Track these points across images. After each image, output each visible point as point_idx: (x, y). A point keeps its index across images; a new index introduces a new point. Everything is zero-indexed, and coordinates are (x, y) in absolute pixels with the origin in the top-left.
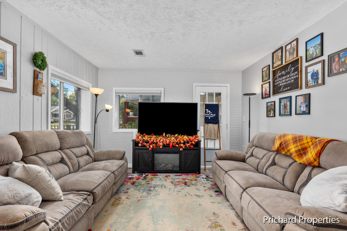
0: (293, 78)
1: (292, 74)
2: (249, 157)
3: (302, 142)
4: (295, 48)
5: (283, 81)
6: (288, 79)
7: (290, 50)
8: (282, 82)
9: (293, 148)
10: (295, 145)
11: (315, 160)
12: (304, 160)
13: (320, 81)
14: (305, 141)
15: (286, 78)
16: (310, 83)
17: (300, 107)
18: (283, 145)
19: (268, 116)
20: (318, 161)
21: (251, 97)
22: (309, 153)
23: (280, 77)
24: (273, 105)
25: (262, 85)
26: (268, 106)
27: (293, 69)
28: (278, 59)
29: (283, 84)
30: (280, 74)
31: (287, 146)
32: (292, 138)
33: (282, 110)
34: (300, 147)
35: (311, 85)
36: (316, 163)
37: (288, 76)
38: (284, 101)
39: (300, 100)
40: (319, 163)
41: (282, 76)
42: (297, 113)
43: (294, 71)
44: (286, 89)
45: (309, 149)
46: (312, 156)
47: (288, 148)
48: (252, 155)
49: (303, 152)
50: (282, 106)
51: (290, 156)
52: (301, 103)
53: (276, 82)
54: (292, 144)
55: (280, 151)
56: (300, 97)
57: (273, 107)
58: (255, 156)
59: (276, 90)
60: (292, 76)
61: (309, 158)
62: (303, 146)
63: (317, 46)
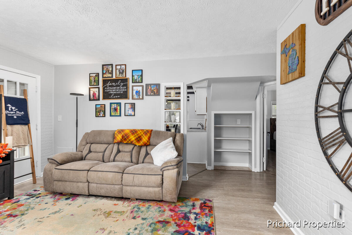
0: (122, 90)
1: (122, 88)
2: (88, 154)
3: (137, 133)
4: (124, 70)
5: (114, 90)
6: (118, 90)
7: (120, 70)
8: (112, 91)
9: (133, 138)
10: (134, 136)
11: (148, 142)
12: (141, 143)
13: (141, 97)
14: (139, 132)
15: (116, 89)
16: (135, 96)
17: (128, 111)
18: (124, 137)
19: (97, 116)
20: (149, 142)
21: (78, 97)
22: (143, 138)
23: (110, 86)
24: (104, 107)
25: (90, 89)
26: (97, 108)
27: (122, 84)
28: (108, 72)
29: (113, 92)
30: (110, 84)
31: (128, 137)
32: (130, 131)
33: (113, 112)
34: (137, 136)
35: (136, 98)
36: (148, 143)
37: (118, 88)
38: (114, 105)
39: (128, 106)
40: (150, 143)
41: (112, 86)
42: (126, 115)
43: (123, 86)
44: (116, 97)
45: (142, 137)
46: (146, 140)
47: (130, 138)
48: (90, 151)
49: (139, 139)
50: (113, 109)
51: (131, 143)
52: (129, 109)
53: (106, 90)
54: (131, 135)
55: (122, 141)
56: (128, 104)
57: (103, 109)
58: (94, 152)
59: (107, 96)
60: (122, 89)
61: (144, 141)
62: (139, 135)
63: (139, 76)
